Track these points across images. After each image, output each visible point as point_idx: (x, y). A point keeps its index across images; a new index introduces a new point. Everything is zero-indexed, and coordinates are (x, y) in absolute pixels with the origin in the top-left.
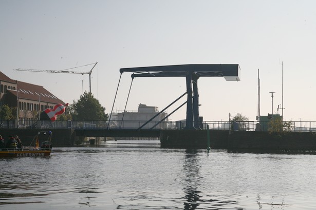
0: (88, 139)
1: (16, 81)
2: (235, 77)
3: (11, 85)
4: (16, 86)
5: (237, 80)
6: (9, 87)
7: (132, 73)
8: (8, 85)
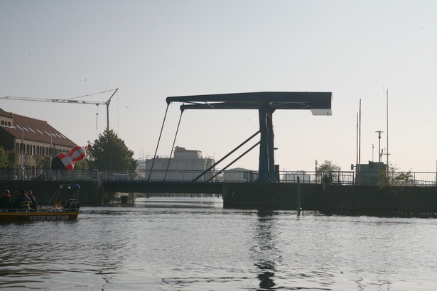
0: (119, 195)
1: (11, 114)
2: (327, 110)
3: (5, 119)
4: (11, 121)
5: (329, 114)
6: (3, 123)
7: (181, 104)
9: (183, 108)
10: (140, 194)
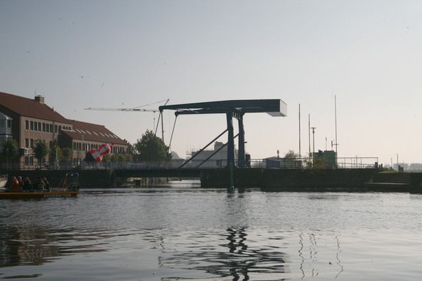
0: (132, 179)
1: (74, 121)
3: (66, 125)
4: (71, 126)
6: (64, 128)
7: (174, 111)
8: (62, 125)
9: (177, 114)
10: (175, 178)
